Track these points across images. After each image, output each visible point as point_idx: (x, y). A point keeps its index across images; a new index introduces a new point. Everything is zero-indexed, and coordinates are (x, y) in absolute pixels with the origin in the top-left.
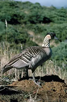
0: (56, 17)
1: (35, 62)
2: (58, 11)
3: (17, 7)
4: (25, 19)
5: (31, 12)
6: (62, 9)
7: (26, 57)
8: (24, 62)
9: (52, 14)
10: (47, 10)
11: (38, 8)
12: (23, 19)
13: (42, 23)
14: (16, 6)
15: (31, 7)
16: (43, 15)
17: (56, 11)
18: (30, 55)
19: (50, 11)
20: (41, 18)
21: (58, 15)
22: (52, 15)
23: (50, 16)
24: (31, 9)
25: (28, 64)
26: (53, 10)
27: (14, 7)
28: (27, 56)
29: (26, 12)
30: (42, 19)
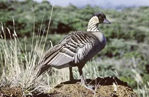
0: (79, 22)
1: (83, 54)
2: (81, 11)
3: (12, 9)
4: (27, 28)
5: (37, 15)
6: (88, 9)
7: (69, 48)
8: (67, 55)
9: (71, 17)
10: (62, 11)
11: (48, 10)
12: (23, 28)
13: (55, 32)
14: (10, 7)
15: (36, 8)
16: (57, 20)
17: (78, 13)
18: (75, 44)
19: (68, 13)
20: (54, 25)
21: (81, 18)
22: (72, 20)
23: (68, 21)
24: (35, 12)
25: (73, 58)
26: (73, 11)
27: (7, 10)
28: (70, 46)
29: (28, 17)
30: (56, 27)
